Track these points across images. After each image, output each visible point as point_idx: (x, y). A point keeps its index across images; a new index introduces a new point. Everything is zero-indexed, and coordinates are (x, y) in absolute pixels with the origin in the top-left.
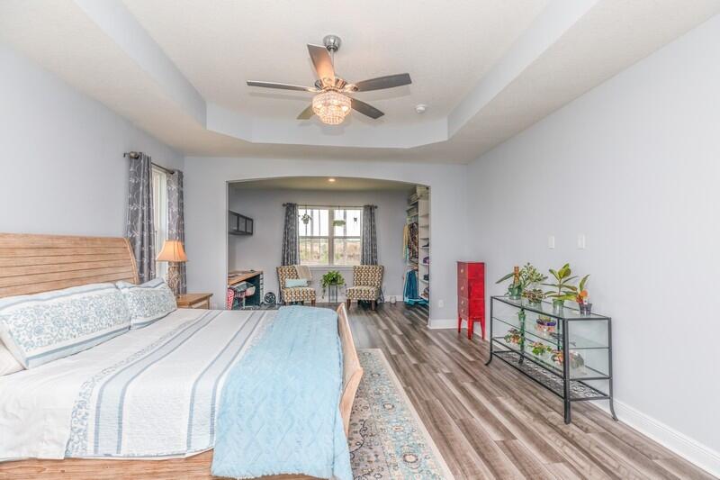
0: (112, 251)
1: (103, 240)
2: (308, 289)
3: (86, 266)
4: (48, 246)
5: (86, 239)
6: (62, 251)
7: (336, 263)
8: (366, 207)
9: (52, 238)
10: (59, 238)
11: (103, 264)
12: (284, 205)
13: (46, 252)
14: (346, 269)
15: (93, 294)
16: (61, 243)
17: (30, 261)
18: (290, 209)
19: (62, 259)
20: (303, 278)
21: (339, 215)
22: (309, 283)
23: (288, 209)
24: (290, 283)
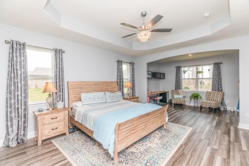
0: (112, 85)
1: (110, 82)
2: (183, 99)
3: (105, 88)
4: (97, 84)
5: (105, 82)
6: (100, 85)
7: (199, 90)
8: (214, 64)
9: (98, 82)
10: (100, 82)
11: (109, 88)
12: (176, 67)
13: (96, 85)
14: (202, 92)
15: (98, 94)
16: (100, 83)
17: (93, 87)
18: (178, 69)
19: (100, 86)
20: (181, 95)
21: (200, 69)
22: (184, 97)
23: (177, 69)
24: (176, 96)
